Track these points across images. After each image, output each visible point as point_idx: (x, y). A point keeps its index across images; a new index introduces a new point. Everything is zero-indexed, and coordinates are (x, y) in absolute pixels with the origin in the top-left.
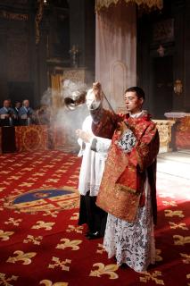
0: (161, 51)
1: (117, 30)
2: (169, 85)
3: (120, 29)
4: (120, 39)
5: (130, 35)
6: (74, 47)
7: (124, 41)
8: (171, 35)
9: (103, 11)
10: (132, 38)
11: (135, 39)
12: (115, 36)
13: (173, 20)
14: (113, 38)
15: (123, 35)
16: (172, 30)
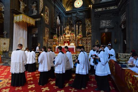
0: (34, 36)
1: (21, 29)
2: (36, 44)
3: (22, 29)
4: (22, 31)
5: (25, 31)
6: (5, 31)
7: (23, 32)
8: (37, 32)
9: (17, 23)
10: (26, 31)
11: (27, 32)
12: (20, 30)
13: (37, 28)
14: (20, 31)
15: (23, 30)
16: (37, 31)
